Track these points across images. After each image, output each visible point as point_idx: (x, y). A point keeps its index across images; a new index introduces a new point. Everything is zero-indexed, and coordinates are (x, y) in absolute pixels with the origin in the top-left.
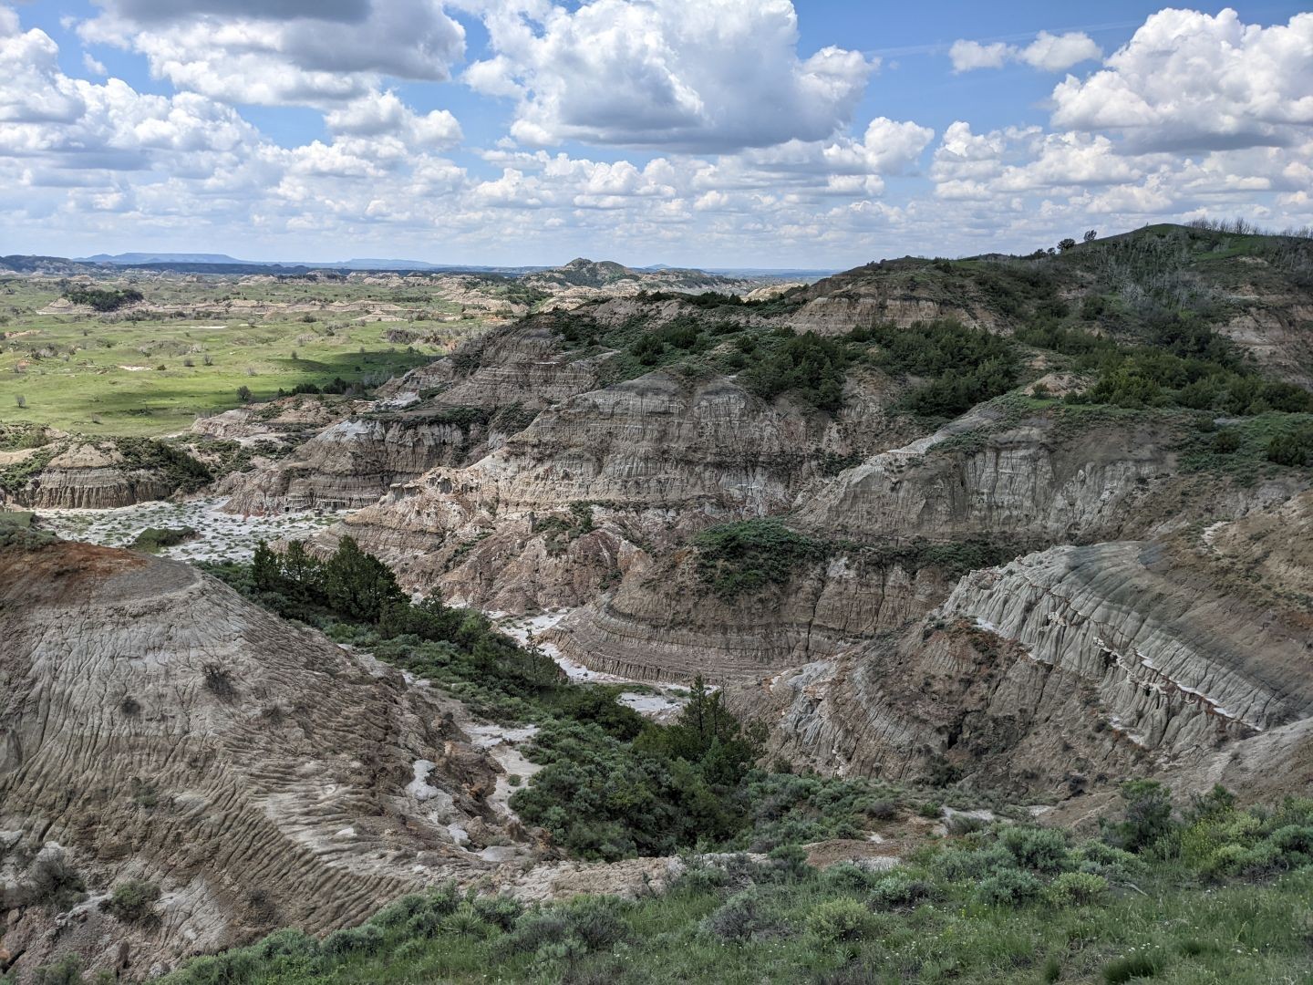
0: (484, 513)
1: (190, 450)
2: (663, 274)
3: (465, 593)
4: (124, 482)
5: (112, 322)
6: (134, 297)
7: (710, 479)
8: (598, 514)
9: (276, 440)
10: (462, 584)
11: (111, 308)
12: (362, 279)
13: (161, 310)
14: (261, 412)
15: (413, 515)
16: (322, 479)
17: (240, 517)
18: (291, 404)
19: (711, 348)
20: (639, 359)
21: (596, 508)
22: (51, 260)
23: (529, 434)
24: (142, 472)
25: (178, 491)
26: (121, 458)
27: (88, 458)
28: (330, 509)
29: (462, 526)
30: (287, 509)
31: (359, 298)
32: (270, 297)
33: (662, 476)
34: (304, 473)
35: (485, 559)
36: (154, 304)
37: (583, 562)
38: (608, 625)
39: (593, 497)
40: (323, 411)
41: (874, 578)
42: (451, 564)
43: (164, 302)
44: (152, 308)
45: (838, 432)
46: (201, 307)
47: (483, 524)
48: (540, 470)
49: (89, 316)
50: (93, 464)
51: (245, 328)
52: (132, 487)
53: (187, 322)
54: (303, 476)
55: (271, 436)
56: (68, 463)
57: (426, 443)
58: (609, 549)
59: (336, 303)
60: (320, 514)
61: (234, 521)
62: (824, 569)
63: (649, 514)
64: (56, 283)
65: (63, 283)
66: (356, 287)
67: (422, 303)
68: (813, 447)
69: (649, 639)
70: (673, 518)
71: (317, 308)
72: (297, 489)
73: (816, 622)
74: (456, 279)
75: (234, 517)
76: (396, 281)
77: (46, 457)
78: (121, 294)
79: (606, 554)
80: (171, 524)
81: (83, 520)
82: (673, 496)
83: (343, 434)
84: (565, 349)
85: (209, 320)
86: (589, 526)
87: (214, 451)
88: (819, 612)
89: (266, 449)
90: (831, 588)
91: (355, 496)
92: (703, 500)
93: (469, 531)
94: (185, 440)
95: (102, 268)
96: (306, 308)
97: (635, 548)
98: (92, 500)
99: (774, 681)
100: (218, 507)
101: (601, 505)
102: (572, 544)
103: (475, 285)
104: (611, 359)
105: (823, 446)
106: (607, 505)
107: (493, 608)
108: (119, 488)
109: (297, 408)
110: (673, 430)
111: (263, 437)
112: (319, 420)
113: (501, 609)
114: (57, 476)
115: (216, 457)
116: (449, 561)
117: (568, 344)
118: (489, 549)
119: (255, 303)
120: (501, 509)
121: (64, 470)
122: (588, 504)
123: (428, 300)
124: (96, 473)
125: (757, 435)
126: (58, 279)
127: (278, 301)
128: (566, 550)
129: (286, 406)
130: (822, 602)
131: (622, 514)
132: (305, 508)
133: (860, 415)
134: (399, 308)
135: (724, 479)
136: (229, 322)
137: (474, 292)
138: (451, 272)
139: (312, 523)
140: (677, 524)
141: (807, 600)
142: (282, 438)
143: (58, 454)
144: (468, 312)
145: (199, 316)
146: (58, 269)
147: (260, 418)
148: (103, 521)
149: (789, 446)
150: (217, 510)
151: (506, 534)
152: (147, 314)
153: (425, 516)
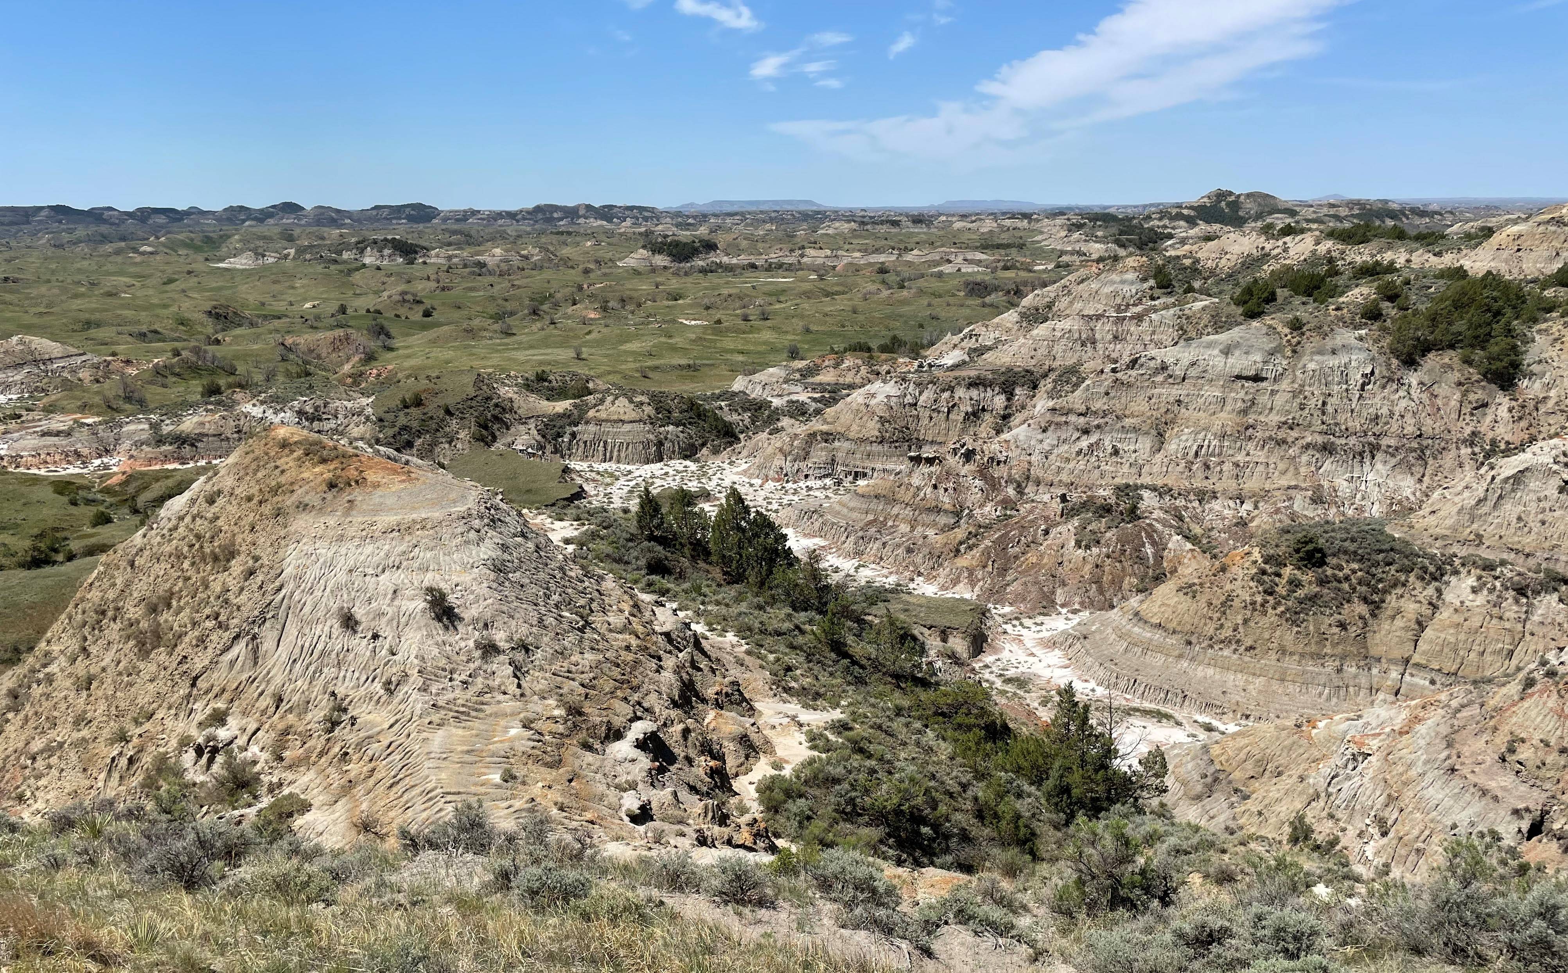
0: (1011, 491)
1: (721, 408)
2: (1332, 206)
3: (972, 583)
4: (651, 437)
5: (686, 274)
6: (711, 246)
7: (1309, 464)
8: (1149, 500)
9: (808, 401)
10: (971, 572)
11: (687, 258)
12: (952, 223)
13: (734, 261)
14: (799, 370)
15: (929, 490)
16: (847, 445)
17: (757, 482)
18: (832, 362)
19: (1342, 294)
20: (1240, 310)
21: (1146, 494)
22: (641, 209)
23: (1076, 399)
24: (671, 428)
25: (705, 451)
26: (653, 413)
27: (622, 411)
28: (850, 478)
29: (981, 506)
30: (807, 476)
31: (942, 246)
32: (846, 247)
33: (1241, 458)
34: (828, 437)
35: (1002, 544)
36: (727, 255)
37: (1117, 557)
38: (1129, 634)
39: (1146, 480)
40: (864, 370)
41: (1511, 609)
42: (962, 548)
43: (739, 251)
44: (725, 260)
45: (1510, 410)
46: (774, 256)
47: (1007, 503)
48: (1084, 443)
49: (665, 267)
50: (626, 418)
51: (814, 280)
52: (660, 444)
53: (757, 274)
54: (826, 441)
55: (803, 397)
56: (603, 415)
57: (963, 408)
58: (1154, 543)
59: (915, 252)
60: (839, 483)
61: (751, 485)
62: (1439, 591)
63: (1216, 505)
64: (640, 234)
65: (647, 234)
66: (942, 233)
67: (1014, 251)
68: (1468, 430)
69: (1180, 656)
70: (1249, 513)
71: (893, 258)
72: (819, 454)
73: (1416, 658)
74: (1059, 221)
75: (753, 481)
76: (988, 225)
77: (582, 410)
78: (697, 245)
79: (1149, 550)
80: (690, 484)
81: (611, 475)
82: (1251, 484)
83: (873, 395)
84: (1153, 298)
85: (780, 271)
86: (1133, 514)
87: (745, 410)
88: (1422, 646)
89: (798, 411)
90: (1445, 615)
91: (879, 466)
92: (1292, 492)
93: (989, 511)
94: (718, 397)
95: (688, 217)
96: (882, 258)
97: (1189, 546)
98: (623, 455)
99: (1321, 725)
100: (739, 469)
101: (1154, 489)
102: (1108, 535)
103: (1079, 227)
104: (1204, 309)
105: (1483, 429)
106: (1161, 491)
107: (1001, 601)
108: (646, 445)
109: (836, 366)
110: (1263, 399)
111: (794, 398)
112: (858, 380)
113: (1011, 604)
114: (592, 428)
115: (747, 416)
116: (961, 543)
117: (1157, 292)
118: (1007, 533)
119: (829, 252)
120: (1030, 489)
121: (599, 422)
122: (1137, 487)
123: (1021, 247)
124: (627, 427)
125: (1385, 411)
126: (643, 230)
127: (854, 251)
128: (1098, 542)
129: (827, 363)
130: (1428, 633)
131: (1180, 502)
132: (825, 476)
133: (1548, 387)
134: (983, 257)
135: (1327, 466)
136: (800, 273)
137: (1076, 235)
138: (1055, 213)
139: (829, 493)
140: (1251, 521)
141: (1406, 629)
142: (814, 400)
143: (595, 405)
144: (1065, 258)
145: (769, 268)
146: (646, 219)
147: (797, 376)
148: (629, 477)
149: (1429, 425)
150: (738, 473)
151: (1031, 517)
152: (720, 265)
153: (942, 491)
